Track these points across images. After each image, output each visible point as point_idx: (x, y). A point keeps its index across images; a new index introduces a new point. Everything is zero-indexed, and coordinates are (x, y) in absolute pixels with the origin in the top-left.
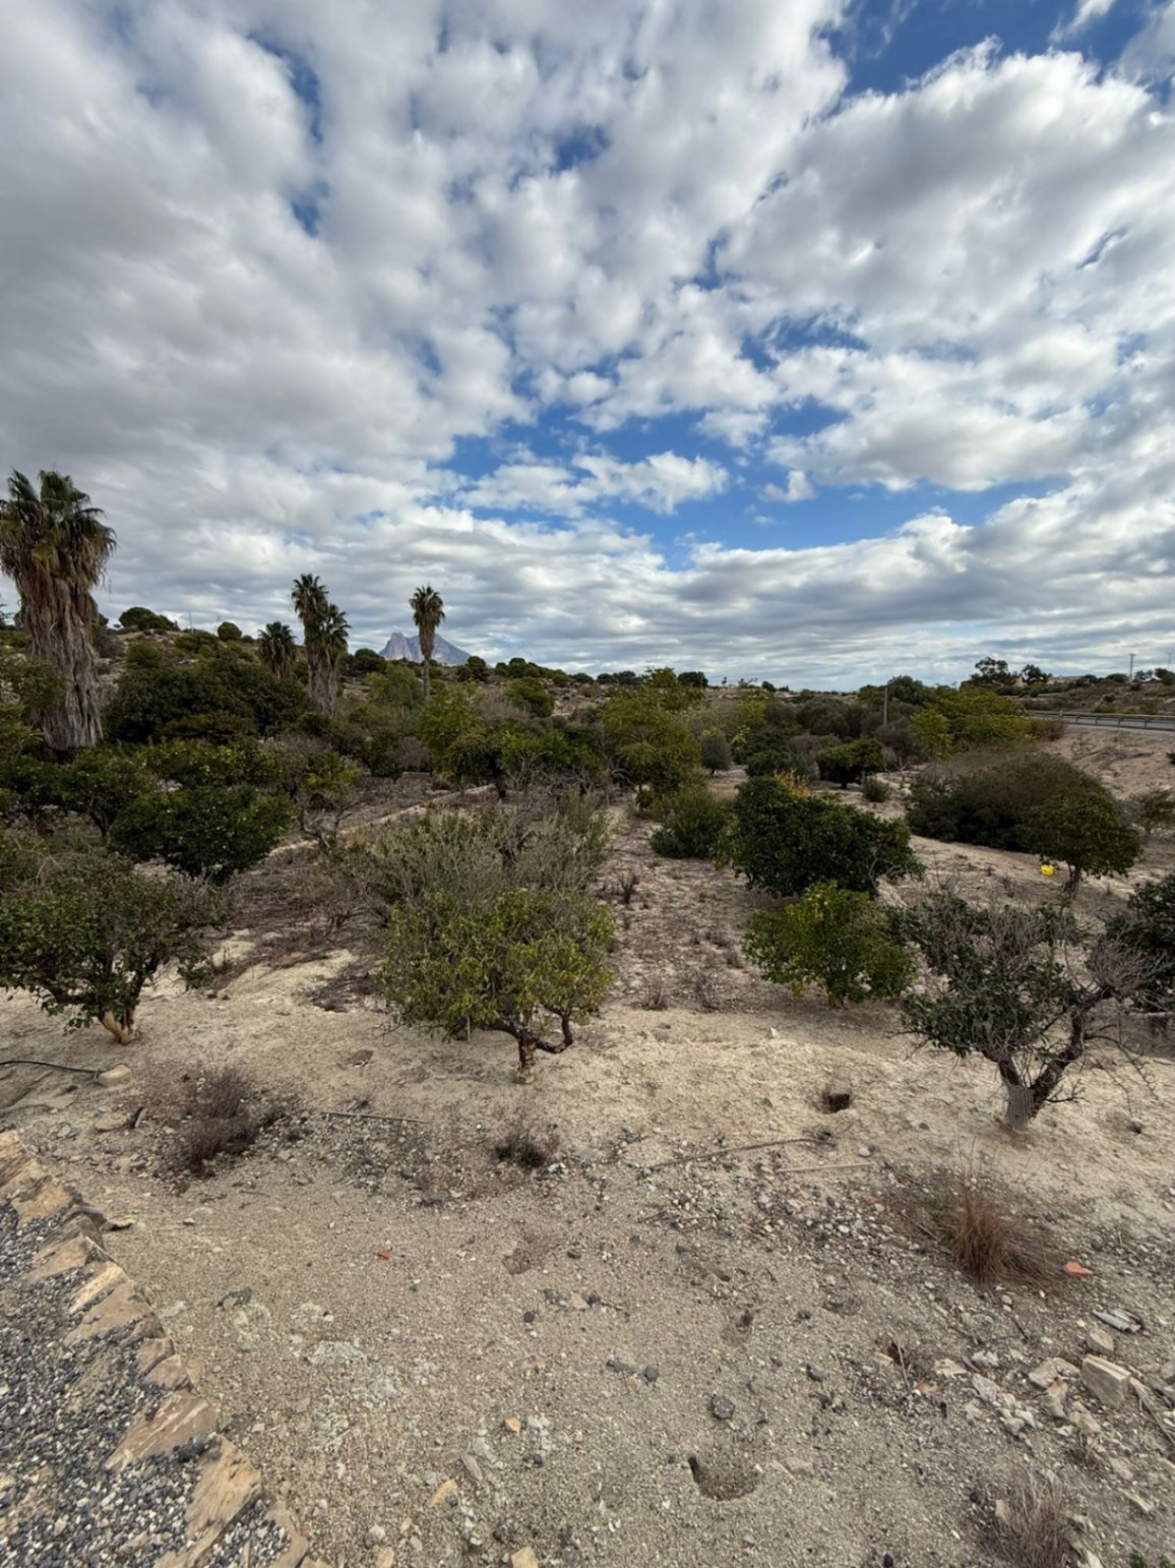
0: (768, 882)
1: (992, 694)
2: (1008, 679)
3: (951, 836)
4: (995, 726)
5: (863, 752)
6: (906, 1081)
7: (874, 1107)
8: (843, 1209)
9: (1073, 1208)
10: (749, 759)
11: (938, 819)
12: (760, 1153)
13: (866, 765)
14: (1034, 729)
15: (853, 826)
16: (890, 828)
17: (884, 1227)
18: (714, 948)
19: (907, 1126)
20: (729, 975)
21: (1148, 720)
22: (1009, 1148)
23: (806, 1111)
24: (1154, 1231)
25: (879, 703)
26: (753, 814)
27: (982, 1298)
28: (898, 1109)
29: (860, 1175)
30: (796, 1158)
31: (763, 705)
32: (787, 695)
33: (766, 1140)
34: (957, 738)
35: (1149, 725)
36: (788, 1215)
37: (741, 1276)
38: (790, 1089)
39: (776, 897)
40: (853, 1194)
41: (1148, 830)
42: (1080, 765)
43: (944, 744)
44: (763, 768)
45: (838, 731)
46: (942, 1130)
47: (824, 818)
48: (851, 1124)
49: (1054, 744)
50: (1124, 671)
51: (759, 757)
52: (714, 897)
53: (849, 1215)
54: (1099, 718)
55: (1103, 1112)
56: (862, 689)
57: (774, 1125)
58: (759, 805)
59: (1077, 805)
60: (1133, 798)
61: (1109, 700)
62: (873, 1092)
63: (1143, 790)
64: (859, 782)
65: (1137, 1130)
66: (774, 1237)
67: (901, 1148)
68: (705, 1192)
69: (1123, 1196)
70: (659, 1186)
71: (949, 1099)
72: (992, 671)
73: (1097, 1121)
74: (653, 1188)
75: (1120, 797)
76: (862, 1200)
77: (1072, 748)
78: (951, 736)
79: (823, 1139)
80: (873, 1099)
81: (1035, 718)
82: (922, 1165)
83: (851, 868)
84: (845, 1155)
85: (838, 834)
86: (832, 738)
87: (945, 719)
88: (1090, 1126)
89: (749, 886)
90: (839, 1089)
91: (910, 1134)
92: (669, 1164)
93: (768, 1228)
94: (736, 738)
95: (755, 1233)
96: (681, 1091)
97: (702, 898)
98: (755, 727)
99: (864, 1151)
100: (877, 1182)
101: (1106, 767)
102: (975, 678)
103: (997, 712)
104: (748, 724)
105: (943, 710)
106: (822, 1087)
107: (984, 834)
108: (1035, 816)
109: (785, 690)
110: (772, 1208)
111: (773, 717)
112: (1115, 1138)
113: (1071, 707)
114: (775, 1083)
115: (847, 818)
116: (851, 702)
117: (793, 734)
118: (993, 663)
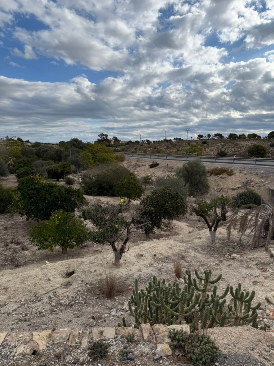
0: (35, 217)
1: (104, 146)
2: (108, 141)
3: (96, 194)
4: (106, 157)
5: (64, 166)
6: (90, 262)
7: (81, 271)
8: (76, 297)
9: (130, 276)
10: (17, 171)
11: (91, 189)
12: (49, 294)
13: (65, 172)
14: (117, 158)
15: (65, 191)
16: (77, 191)
17: (88, 297)
18: (15, 246)
19: (91, 272)
20: (23, 254)
21: (144, 155)
22: (116, 269)
23: (62, 279)
24: (145, 275)
25: (67, 149)
26: (26, 191)
27: (112, 301)
28: (88, 269)
29: (80, 288)
30: (60, 291)
31: (20, 148)
32: (29, 144)
33: (51, 289)
34: (95, 161)
35: (145, 157)
36: (61, 304)
37: (50, 322)
38: (56, 275)
39: (38, 221)
40: (78, 293)
41: (145, 187)
42: (129, 169)
43: (91, 163)
44: (24, 174)
45: (53, 159)
46: (100, 270)
47: (55, 190)
48: (75, 277)
49: (122, 163)
50: (139, 140)
51: (21, 170)
52: (11, 228)
53: (78, 298)
54: (133, 154)
55: (135, 255)
56: (60, 143)
57: (53, 285)
58: (28, 187)
59: (128, 180)
60: (142, 178)
61: (136, 149)
62: (81, 267)
63: (144, 175)
64: (63, 178)
65: (142, 256)
66: (58, 311)
67: (90, 278)
68: (34, 309)
69: (140, 270)
70: (16, 314)
71: (101, 262)
72: (104, 138)
73: (135, 257)
74: (15, 315)
75: (138, 177)
76: (81, 294)
77: (127, 163)
78: (93, 160)
79: (68, 284)
80: (81, 269)
81: (117, 154)
82: (96, 280)
83: (66, 206)
84: (75, 285)
85: (60, 195)
86: (51, 162)
87: (91, 154)
88: (133, 258)
89: (27, 220)
90: (71, 270)
91: (92, 274)
92: (19, 307)
93: (56, 310)
94: (9, 162)
95: (52, 312)
96: (18, 286)
97: (6, 229)
98: (18, 157)
99: (80, 282)
100: (84, 288)
101: (135, 169)
102: (98, 140)
103: (106, 152)
104: (14, 156)
105: (90, 151)
106: (65, 272)
107: (105, 192)
108: (118, 184)
109: (28, 141)
110: (56, 305)
111: (25, 153)
112: (138, 259)
113: (126, 151)
114: (51, 274)
115: (63, 189)
116: (57, 148)
117: (34, 160)
118: (104, 135)
